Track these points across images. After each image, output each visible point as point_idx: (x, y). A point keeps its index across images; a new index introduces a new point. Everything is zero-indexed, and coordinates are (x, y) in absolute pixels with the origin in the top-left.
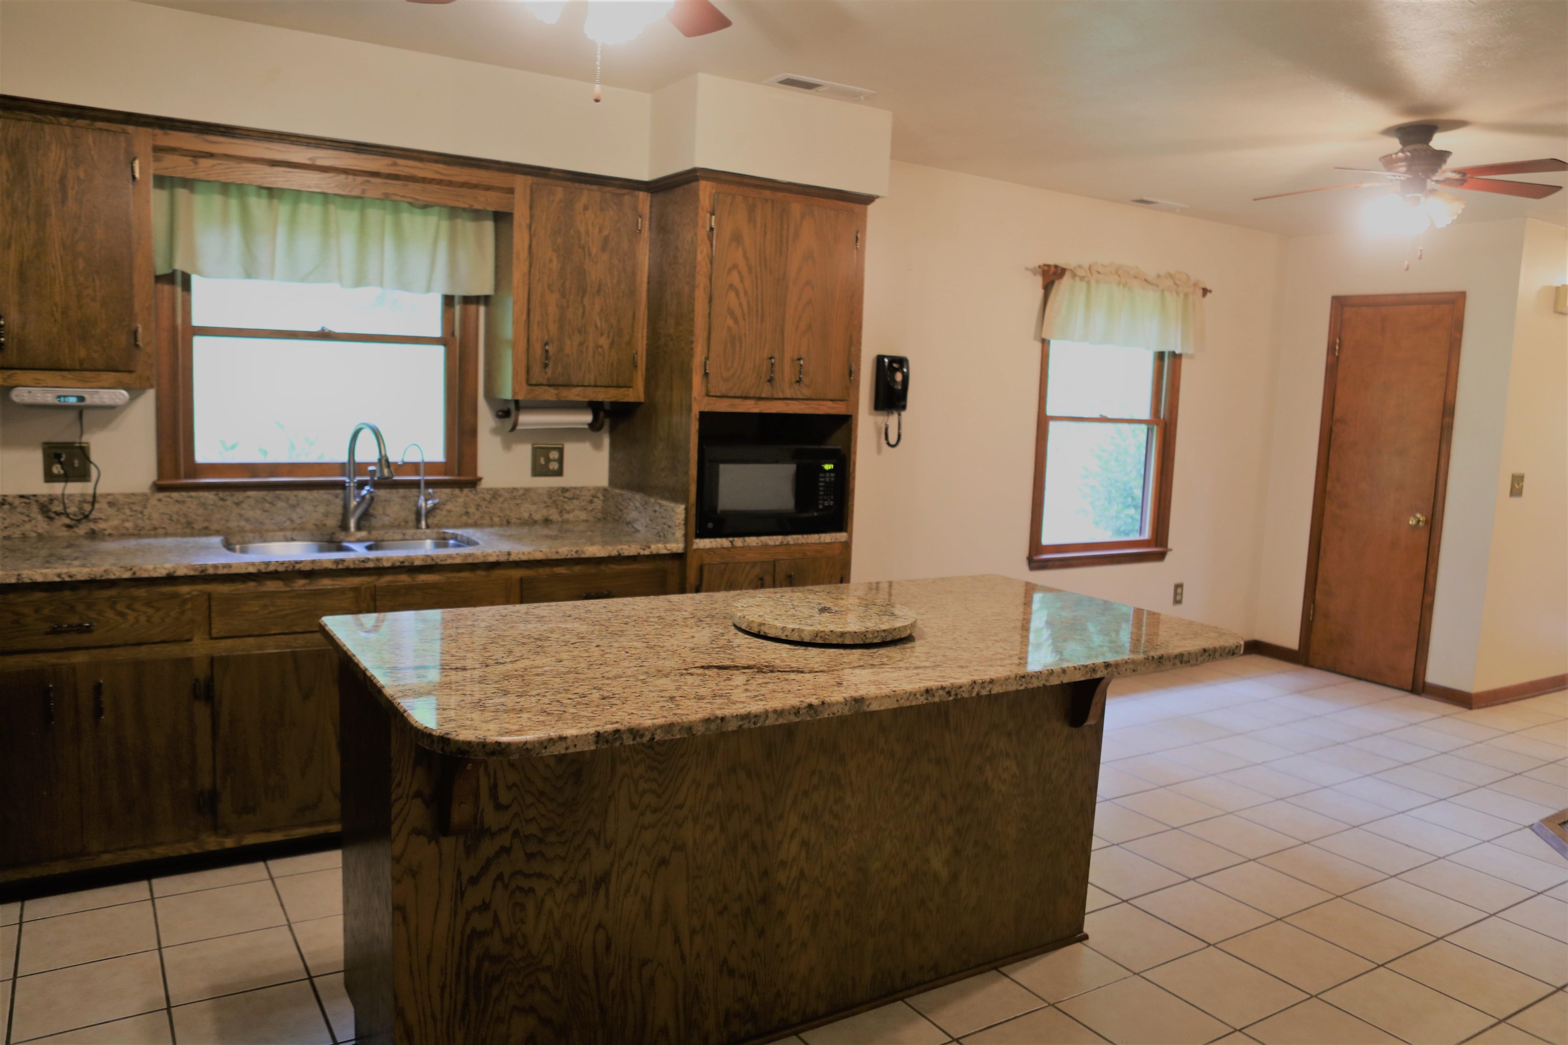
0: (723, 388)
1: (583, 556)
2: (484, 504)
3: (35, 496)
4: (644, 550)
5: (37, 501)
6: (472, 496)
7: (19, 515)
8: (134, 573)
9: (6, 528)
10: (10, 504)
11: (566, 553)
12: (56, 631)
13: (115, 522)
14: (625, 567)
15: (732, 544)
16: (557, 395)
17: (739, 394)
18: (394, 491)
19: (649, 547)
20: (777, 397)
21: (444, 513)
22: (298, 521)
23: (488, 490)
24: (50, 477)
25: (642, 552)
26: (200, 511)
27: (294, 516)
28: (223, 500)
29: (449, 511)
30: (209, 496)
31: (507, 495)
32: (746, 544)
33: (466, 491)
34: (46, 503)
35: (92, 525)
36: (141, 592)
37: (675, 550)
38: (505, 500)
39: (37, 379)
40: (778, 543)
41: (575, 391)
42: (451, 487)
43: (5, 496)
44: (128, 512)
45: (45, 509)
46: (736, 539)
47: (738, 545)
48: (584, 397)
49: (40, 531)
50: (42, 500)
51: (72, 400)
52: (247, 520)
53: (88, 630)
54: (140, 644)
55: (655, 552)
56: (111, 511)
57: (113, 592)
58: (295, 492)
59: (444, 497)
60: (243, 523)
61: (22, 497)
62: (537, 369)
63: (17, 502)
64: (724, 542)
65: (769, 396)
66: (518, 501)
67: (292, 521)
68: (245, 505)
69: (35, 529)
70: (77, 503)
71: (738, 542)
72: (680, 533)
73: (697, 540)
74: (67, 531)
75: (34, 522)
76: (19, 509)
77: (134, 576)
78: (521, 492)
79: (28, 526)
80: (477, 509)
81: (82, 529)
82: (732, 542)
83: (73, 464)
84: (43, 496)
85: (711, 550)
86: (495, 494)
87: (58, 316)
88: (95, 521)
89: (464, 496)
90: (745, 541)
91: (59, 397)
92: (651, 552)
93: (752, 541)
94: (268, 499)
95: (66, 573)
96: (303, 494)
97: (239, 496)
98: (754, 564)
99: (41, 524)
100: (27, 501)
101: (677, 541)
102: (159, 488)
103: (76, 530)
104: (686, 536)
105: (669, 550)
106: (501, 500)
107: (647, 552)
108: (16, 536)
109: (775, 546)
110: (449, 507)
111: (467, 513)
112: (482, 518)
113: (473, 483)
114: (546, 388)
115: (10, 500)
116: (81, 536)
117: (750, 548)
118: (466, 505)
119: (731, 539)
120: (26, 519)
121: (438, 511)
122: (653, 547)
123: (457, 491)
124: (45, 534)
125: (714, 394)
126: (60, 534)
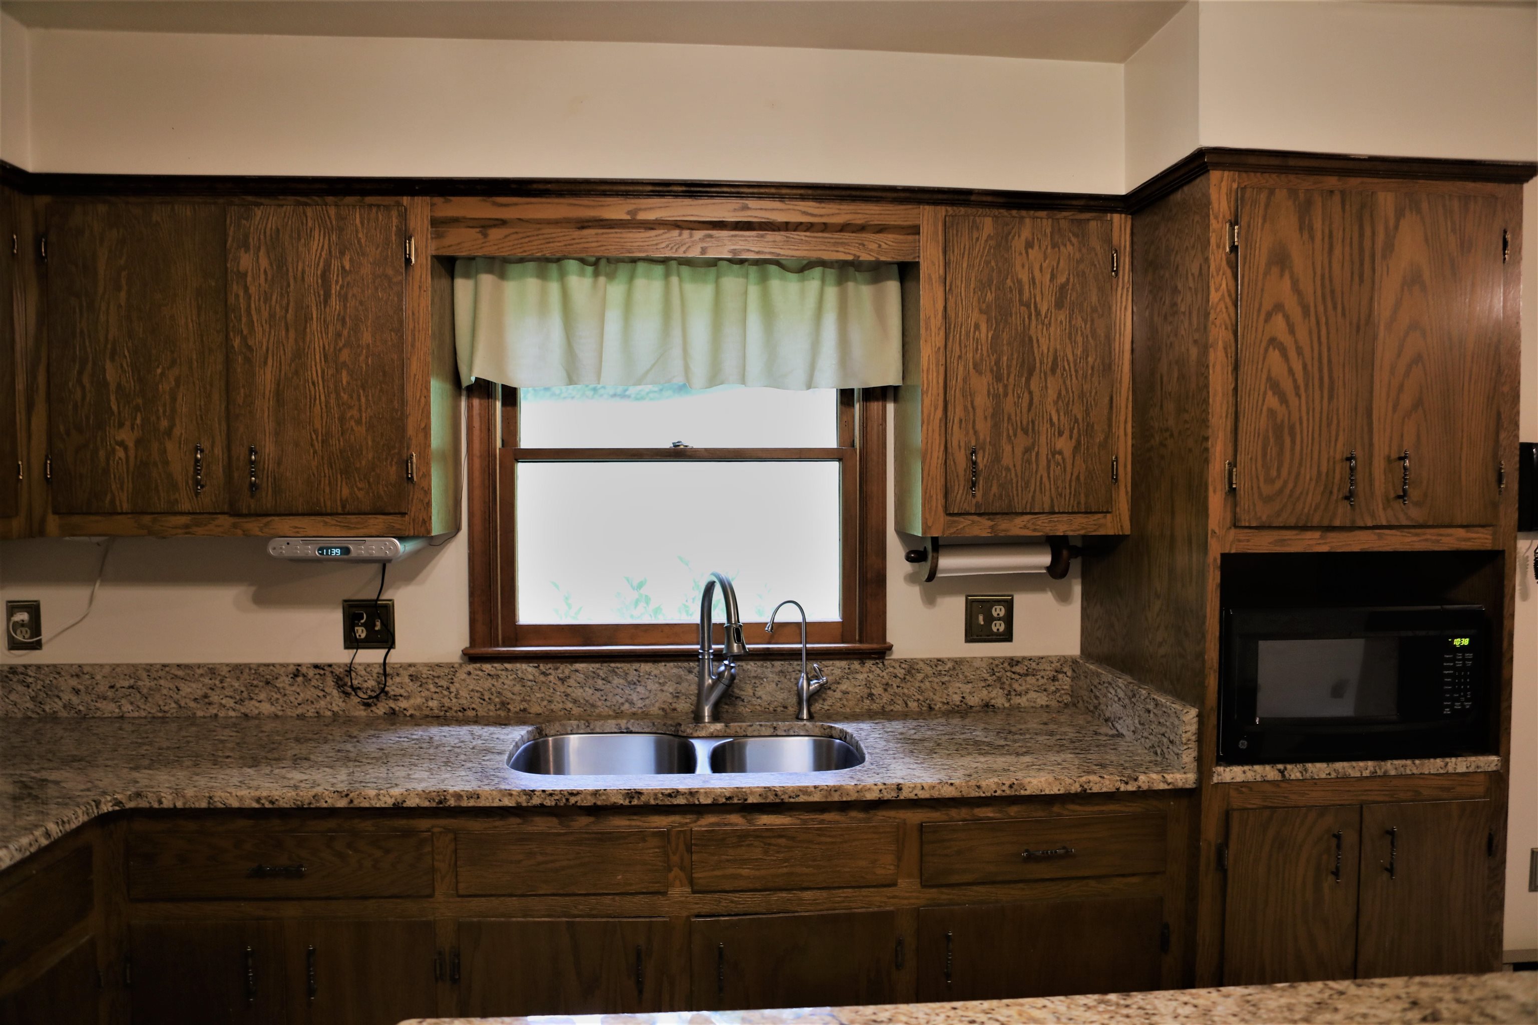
0: (1264, 513)
1: (1023, 792)
2: (895, 682)
3: (330, 666)
4: (1127, 783)
5: (332, 672)
6: (878, 671)
7: (312, 689)
9: (299, 704)
10: (304, 676)
11: (994, 787)
12: (259, 873)
13: (417, 701)
14: (1096, 808)
15: (1283, 776)
16: (992, 527)
17: (1292, 522)
18: (768, 664)
19: (1136, 780)
20: (1361, 524)
21: (838, 695)
22: (640, 704)
23: (902, 662)
24: (351, 642)
25: (1123, 788)
26: (518, 688)
27: (635, 697)
28: (544, 674)
29: (845, 693)
30: (528, 669)
31: (929, 670)
32: (1308, 776)
33: (869, 664)
34: (341, 676)
35: (392, 704)
36: (367, 825)
37: (1180, 784)
38: (927, 676)
39: (296, 527)
40: (1366, 773)
41: (1020, 521)
42: (846, 659)
43: (299, 665)
44: (432, 687)
45: (340, 682)
46: (1289, 767)
47: (1293, 777)
48: (1035, 530)
49: (336, 709)
50: (338, 671)
51: (336, 552)
52: (575, 701)
53: (300, 875)
54: (365, 898)
55: (1145, 787)
56: (413, 687)
57: (332, 823)
58: (636, 665)
59: (838, 672)
60: (569, 705)
61: (316, 666)
62: (959, 491)
63: (311, 673)
64: (1269, 772)
65: (1348, 524)
66: (946, 679)
67: (632, 703)
68: (571, 682)
69: (329, 707)
70: (375, 675)
71: (1294, 772)
72: (1189, 757)
73: (1220, 769)
74: (365, 710)
75: (328, 698)
76: (314, 682)
78: (950, 665)
79: (323, 703)
80: (886, 690)
81: (381, 709)
82: (1282, 772)
83: (375, 625)
84: (339, 666)
85: (1244, 784)
86: (911, 667)
88: (396, 698)
89: (866, 671)
90: (1306, 770)
91: (321, 549)
92: (1140, 787)
93: (1319, 770)
94: (601, 673)
95: (266, 798)
96: (645, 667)
97: (566, 669)
98: (1323, 810)
99: (336, 702)
100: (322, 672)
101: (1183, 769)
102: (471, 657)
103: (374, 708)
104: (1199, 760)
105: (1169, 784)
106: (920, 676)
107: (1131, 787)
108: (310, 714)
109: (1362, 779)
110: (843, 687)
111: (871, 695)
112: (892, 702)
113: (881, 653)
114: (976, 518)
115: (304, 670)
116: (378, 718)
117: (1315, 781)
118: (868, 684)
119: (1281, 766)
120: (321, 694)
121: (830, 692)
122: (1142, 778)
123: (856, 665)
124: (341, 713)
125: (1247, 524)
126: (357, 714)
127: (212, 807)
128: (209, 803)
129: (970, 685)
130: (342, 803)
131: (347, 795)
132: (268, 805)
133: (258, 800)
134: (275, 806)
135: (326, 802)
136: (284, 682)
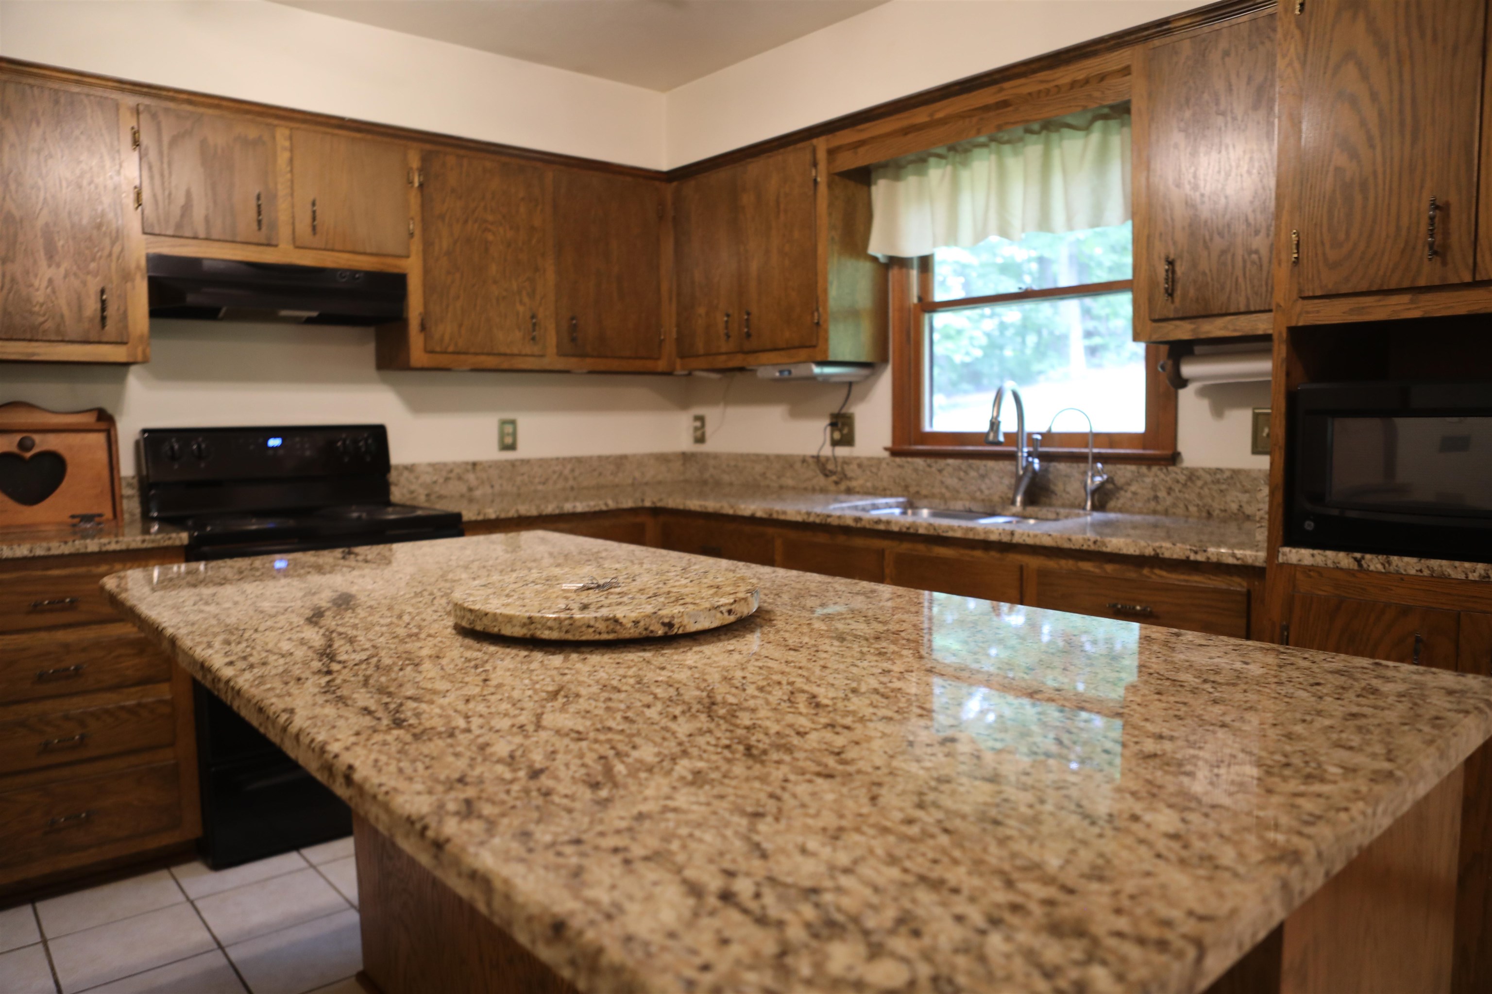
0: (1330, 281)
1: (1104, 549)
2: (1177, 488)
3: (824, 457)
4: (1196, 552)
5: (824, 461)
6: (1162, 476)
8: (735, 511)
9: (805, 481)
11: (1081, 541)
13: (861, 482)
14: (1182, 577)
15: (1360, 565)
16: (1193, 330)
17: (1364, 286)
18: (1075, 465)
19: (1205, 551)
20: (1456, 281)
21: (1129, 495)
22: (987, 492)
23: (1187, 468)
24: (832, 442)
25: (1192, 557)
26: (914, 476)
27: (983, 487)
28: (930, 466)
29: (1135, 493)
30: (919, 462)
31: (1208, 478)
32: (1392, 569)
33: (1155, 469)
34: (828, 464)
35: (848, 482)
36: (748, 529)
37: (1250, 561)
38: (1206, 483)
39: (769, 359)
40: (1473, 577)
41: (1220, 322)
42: (1134, 464)
44: (868, 473)
46: (1368, 556)
47: (1372, 568)
48: (1235, 330)
50: (827, 461)
51: (786, 374)
52: (947, 488)
55: (1214, 559)
56: (859, 472)
58: (984, 462)
59: (1129, 475)
60: (944, 490)
61: (814, 457)
62: (1161, 297)
64: (1344, 560)
65: (1437, 282)
66: (1224, 487)
67: (981, 491)
68: (945, 473)
69: (819, 483)
70: (843, 464)
71: (1374, 562)
72: (1261, 535)
73: (1286, 550)
75: (818, 477)
77: (735, 514)
78: (1227, 474)
79: (815, 481)
80: (1169, 494)
82: (1358, 561)
85: (1312, 568)
86: (1192, 475)
87: (776, 307)
88: (849, 479)
89: (1154, 475)
90: (1389, 563)
92: (1208, 558)
93: (1408, 565)
94: (963, 467)
96: (991, 464)
97: (942, 463)
98: (1405, 611)
99: (822, 480)
101: (1255, 546)
102: (894, 452)
104: (1270, 540)
105: (1238, 559)
106: (1199, 483)
107: (1200, 557)
109: (1466, 582)
110: (1134, 488)
111: (1156, 498)
112: (1174, 505)
113: (1173, 460)
114: (1178, 323)
117: (1401, 578)
118: (1154, 487)
119: (1358, 555)
120: (815, 474)
121: (1122, 493)
122: (1212, 550)
123: (1144, 469)
125: (1311, 294)
129: (1247, 495)
134: (707, 511)
136: (798, 466)
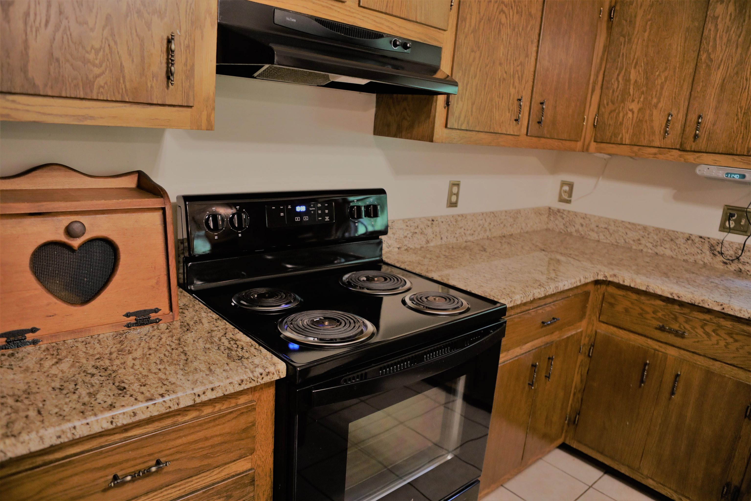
3: (709, 238)
5: (709, 242)
7: (695, 248)
8: (723, 309)
9: (686, 254)
10: (692, 240)
12: (662, 329)
24: (723, 228)
34: (714, 245)
35: (741, 266)
36: (728, 324)
39: (715, 160)
43: (691, 235)
45: (712, 248)
49: (706, 261)
50: (712, 242)
51: (737, 177)
53: (682, 336)
54: (716, 360)
57: (707, 317)
61: (701, 237)
63: (697, 240)
69: (703, 259)
70: (734, 249)
74: (723, 266)
75: (703, 255)
76: (697, 245)
77: (723, 311)
79: (699, 257)
81: (733, 267)
83: (741, 222)
84: (714, 240)
87: (740, 116)
88: (744, 263)
91: (727, 174)
95: (676, 294)
99: (708, 257)
100: (703, 240)
103: (729, 266)
108: (691, 261)
115: (693, 238)
116: (730, 271)
120: (700, 252)
124: (708, 264)
126: (718, 266)
127: (647, 290)
128: (647, 288)
130: (718, 308)
131: (721, 305)
132: (676, 298)
133: (672, 294)
134: (680, 299)
135: (708, 305)
136: (681, 241)
